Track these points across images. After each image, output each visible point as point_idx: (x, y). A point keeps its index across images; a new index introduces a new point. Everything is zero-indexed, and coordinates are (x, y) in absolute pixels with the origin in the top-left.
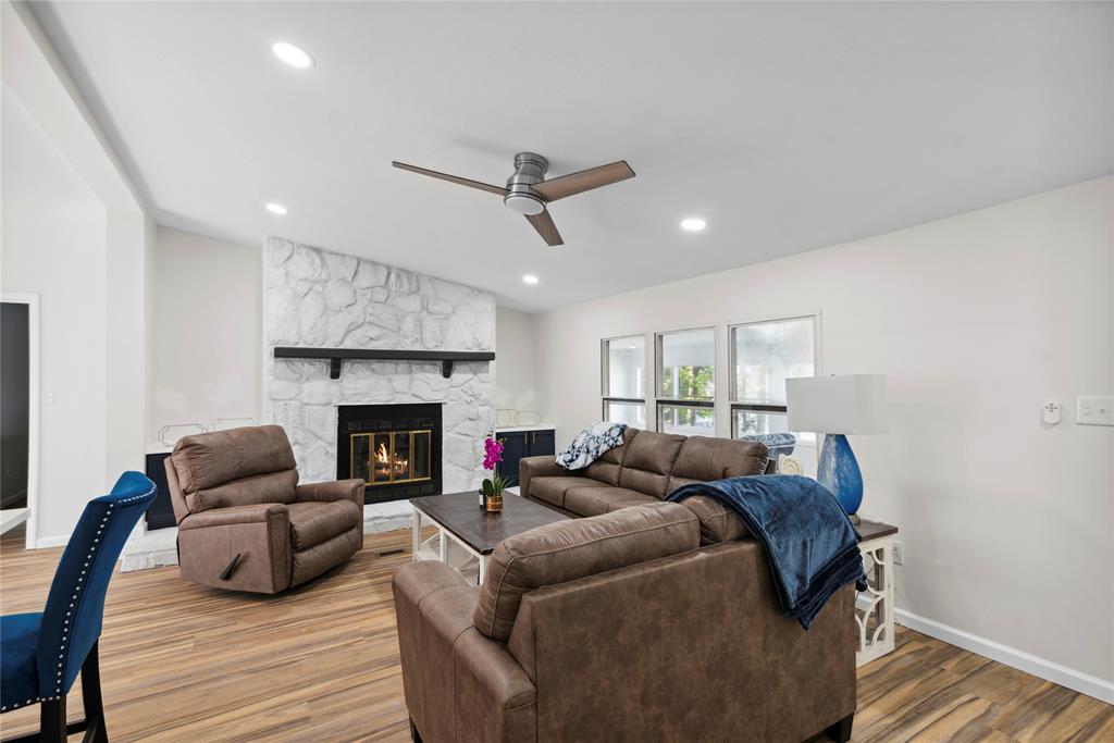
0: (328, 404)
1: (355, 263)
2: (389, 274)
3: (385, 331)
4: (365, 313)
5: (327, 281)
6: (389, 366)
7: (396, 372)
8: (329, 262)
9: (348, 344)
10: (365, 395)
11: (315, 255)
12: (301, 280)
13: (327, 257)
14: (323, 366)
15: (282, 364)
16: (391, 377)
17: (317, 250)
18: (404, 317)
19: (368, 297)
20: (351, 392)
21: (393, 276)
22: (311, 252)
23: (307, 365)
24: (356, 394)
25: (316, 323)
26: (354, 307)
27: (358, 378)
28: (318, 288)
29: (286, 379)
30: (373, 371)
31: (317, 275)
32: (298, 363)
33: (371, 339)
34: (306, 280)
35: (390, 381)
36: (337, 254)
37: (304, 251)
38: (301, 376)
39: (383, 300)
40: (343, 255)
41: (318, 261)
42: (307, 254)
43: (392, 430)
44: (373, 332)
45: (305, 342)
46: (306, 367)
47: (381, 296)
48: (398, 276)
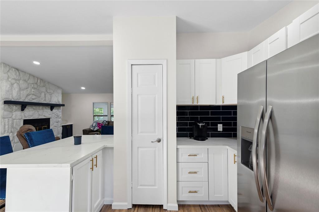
0: (21, 119)
1: (29, 75)
2: (38, 80)
3: (36, 97)
4: (31, 91)
5: (20, 80)
6: (37, 107)
7: (39, 109)
8: (21, 74)
9: (27, 100)
10: (32, 116)
11: (17, 71)
12: (12, 79)
13: (20, 72)
14: (19, 107)
15: (7, 106)
16: (38, 111)
17: (17, 69)
18: (41, 93)
19: (32, 86)
20: (28, 115)
21: (39, 81)
22: (16, 70)
23: (14, 106)
24: (29, 116)
25: (18, 93)
26: (28, 89)
27: (30, 111)
28: (18, 82)
29: (8, 111)
30: (34, 109)
31: (17, 78)
32: (11, 106)
33: (33, 99)
34: (14, 79)
35: (38, 112)
36: (23, 72)
37: (14, 70)
38: (13, 110)
39: (36, 88)
40: (25, 73)
41: (18, 73)
42: (15, 71)
43: (38, 126)
44: (34, 97)
45: (14, 99)
46: (14, 107)
47: (36, 86)
48: (40, 81)
